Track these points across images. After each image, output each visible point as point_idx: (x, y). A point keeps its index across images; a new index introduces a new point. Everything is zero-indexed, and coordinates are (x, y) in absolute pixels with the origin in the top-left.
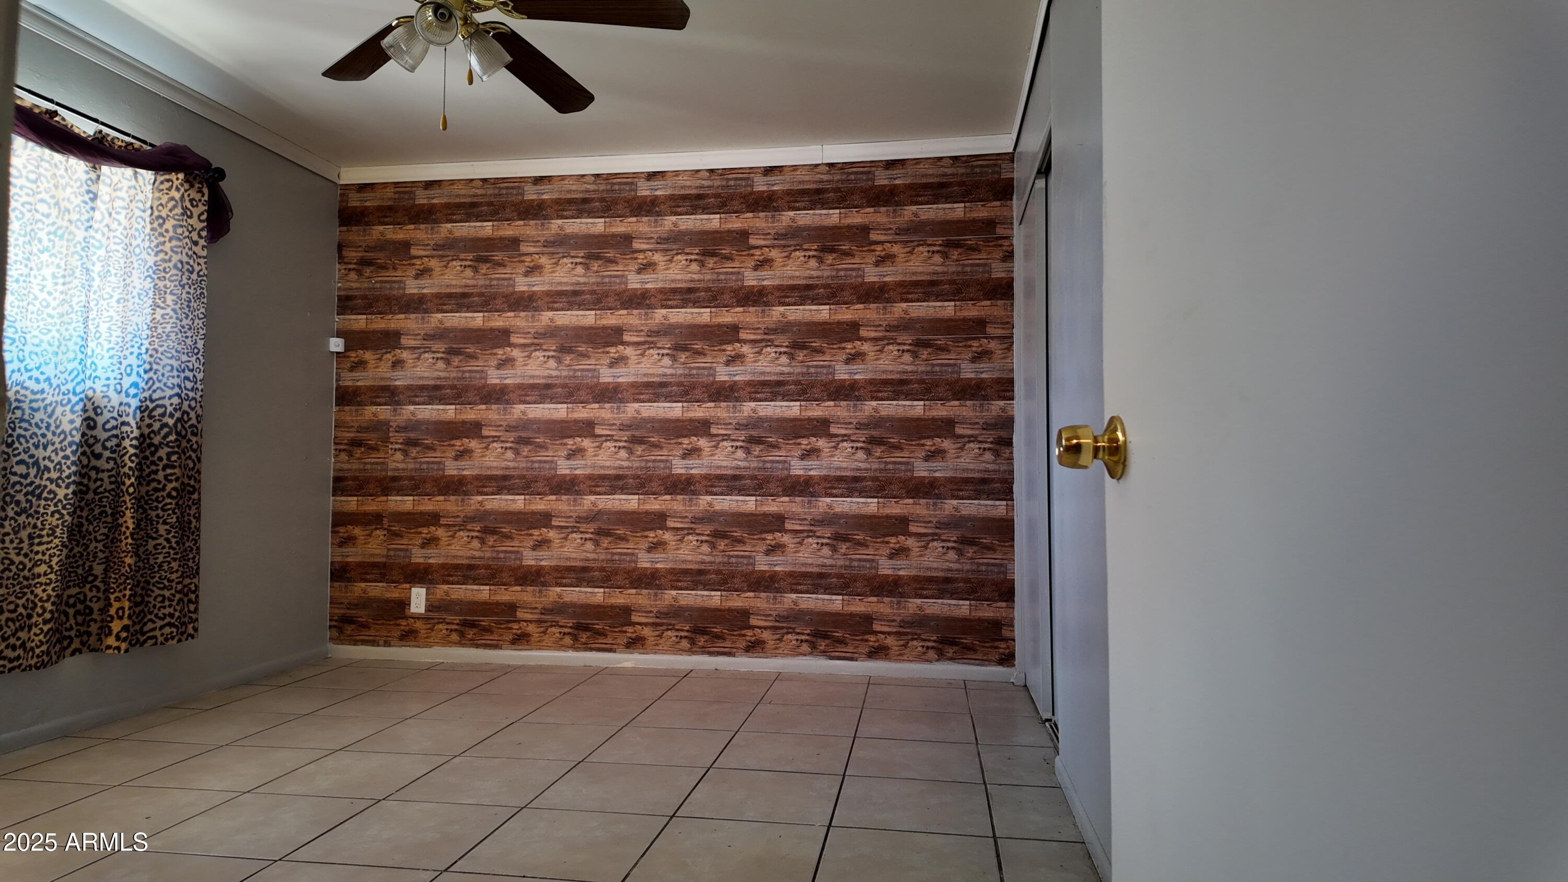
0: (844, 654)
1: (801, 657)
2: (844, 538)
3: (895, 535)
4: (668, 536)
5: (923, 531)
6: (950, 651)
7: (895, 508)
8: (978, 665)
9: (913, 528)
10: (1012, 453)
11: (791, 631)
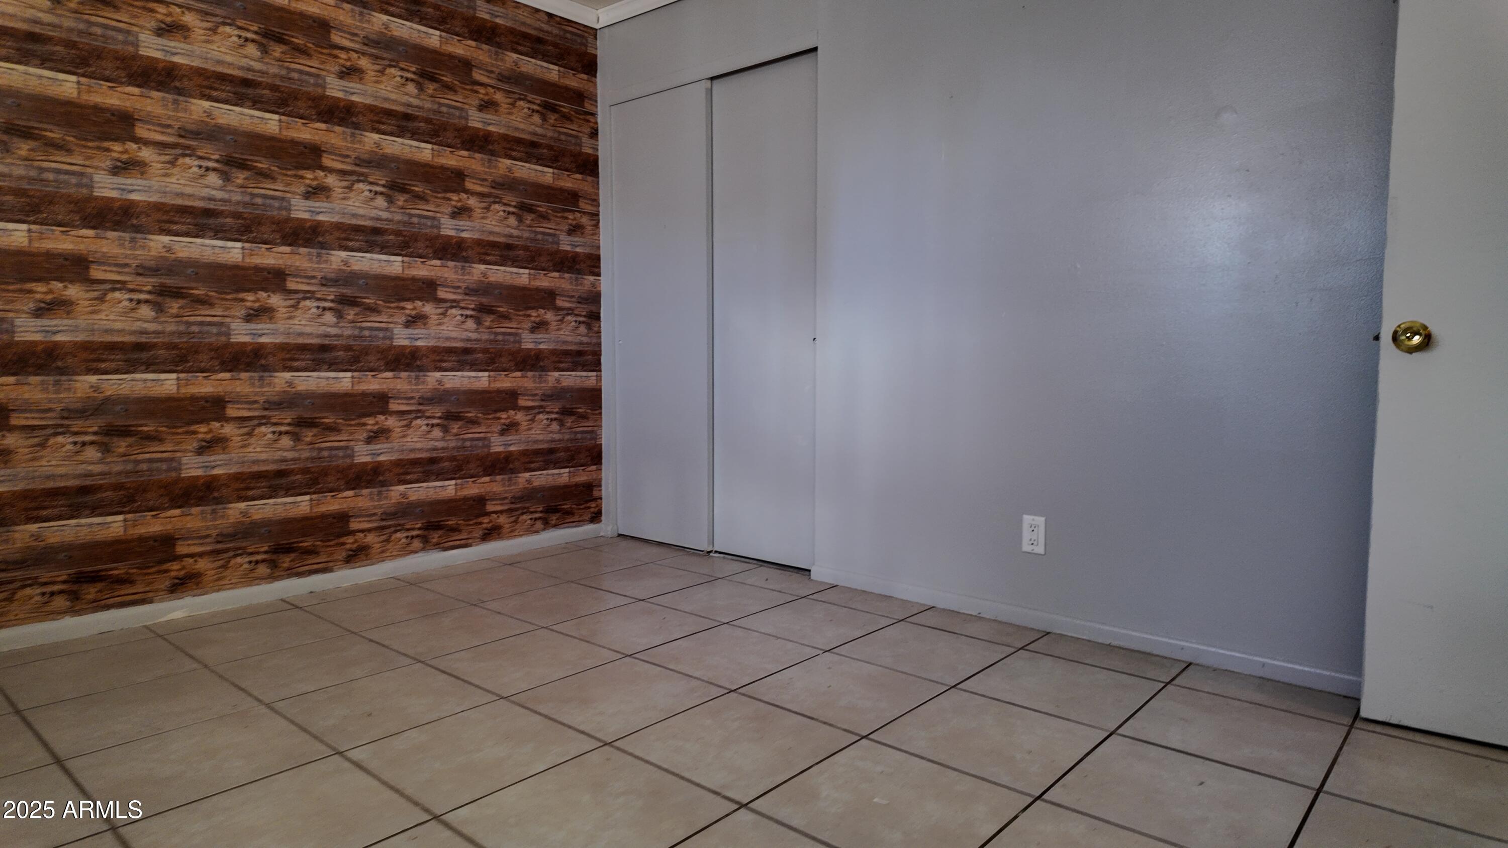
0: (458, 543)
1: (412, 556)
2: (456, 417)
3: (505, 410)
4: (228, 430)
5: (530, 404)
6: (554, 518)
7: (505, 382)
8: (575, 527)
9: (522, 402)
10: (600, 327)
11: (400, 528)
